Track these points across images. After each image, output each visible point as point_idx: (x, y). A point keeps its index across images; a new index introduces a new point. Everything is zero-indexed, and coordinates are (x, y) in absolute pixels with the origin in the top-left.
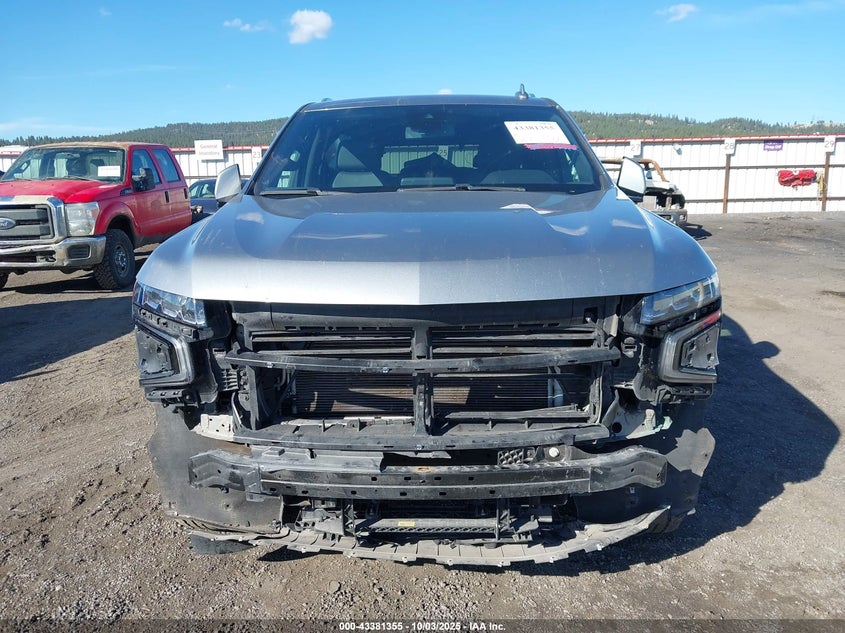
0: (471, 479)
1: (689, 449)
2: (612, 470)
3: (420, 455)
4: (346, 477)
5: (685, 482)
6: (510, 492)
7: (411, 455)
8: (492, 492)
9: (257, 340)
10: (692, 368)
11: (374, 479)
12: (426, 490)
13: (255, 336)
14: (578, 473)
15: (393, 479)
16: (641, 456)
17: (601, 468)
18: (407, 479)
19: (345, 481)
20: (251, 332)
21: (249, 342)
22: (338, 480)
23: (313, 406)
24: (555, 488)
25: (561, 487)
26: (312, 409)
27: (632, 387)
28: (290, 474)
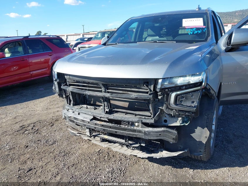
0: (110, 127)
1: (200, 134)
2: (151, 133)
3: (102, 119)
4: (83, 121)
5: (198, 144)
6: (121, 133)
7: (99, 118)
8: (116, 132)
9: (70, 83)
10: (183, 105)
11: (89, 123)
12: (100, 128)
13: (69, 82)
14: (140, 132)
15: (92, 124)
16: (164, 131)
17: (147, 132)
18: (96, 124)
19: (83, 122)
20: (68, 81)
21: (68, 83)
22: (82, 121)
23: (92, 102)
24: (133, 135)
25: (135, 135)
26: (92, 103)
27: (163, 109)
28: (73, 118)
